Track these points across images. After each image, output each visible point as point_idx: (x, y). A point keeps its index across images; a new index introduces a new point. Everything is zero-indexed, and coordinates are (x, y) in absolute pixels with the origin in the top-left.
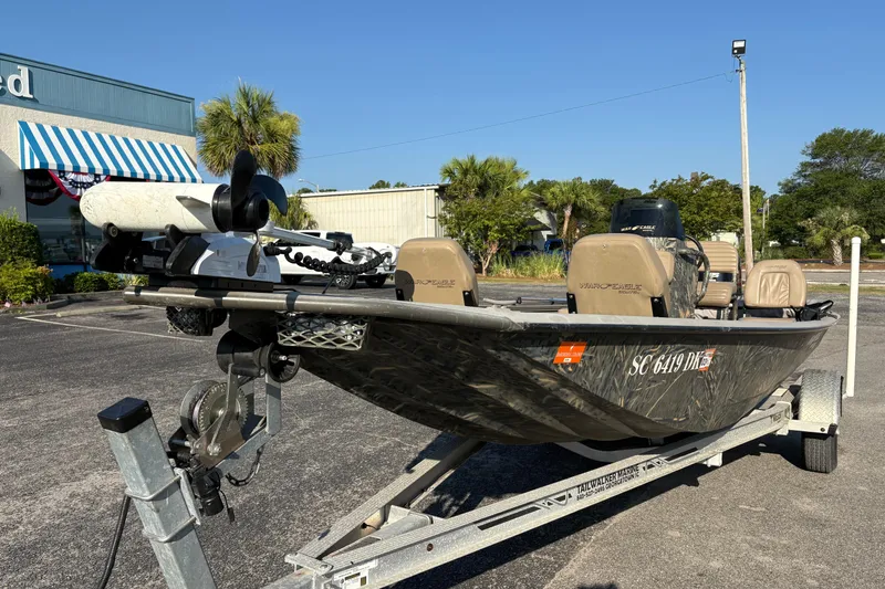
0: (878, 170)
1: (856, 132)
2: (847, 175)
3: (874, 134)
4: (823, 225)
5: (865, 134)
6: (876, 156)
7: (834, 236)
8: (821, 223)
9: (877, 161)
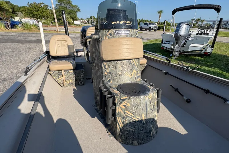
2: (65, 8)
7: (67, 20)
9: (70, 5)
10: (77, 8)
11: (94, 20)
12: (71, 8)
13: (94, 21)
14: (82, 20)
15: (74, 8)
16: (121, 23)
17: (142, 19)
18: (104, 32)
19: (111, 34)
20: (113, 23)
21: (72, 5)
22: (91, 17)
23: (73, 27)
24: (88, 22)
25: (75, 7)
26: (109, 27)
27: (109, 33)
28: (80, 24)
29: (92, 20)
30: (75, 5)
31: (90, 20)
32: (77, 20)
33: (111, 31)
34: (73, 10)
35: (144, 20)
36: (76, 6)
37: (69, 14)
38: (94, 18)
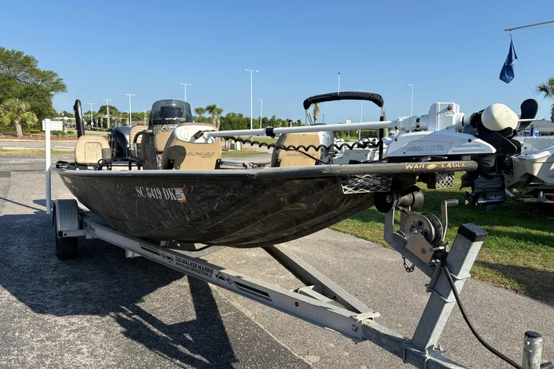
0: (27, 78)
1: (13, 51)
2: (10, 79)
3: (25, 55)
4: (9, 110)
5: (19, 54)
6: (26, 69)
7: (16, 118)
8: (7, 109)
9: (27, 72)
10: (55, 80)
11: (114, 118)
12: (31, 80)
13: (114, 121)
14: (66, 118)
15: (43, 81)
16: (175, 119)
17: (274, 117)
18: (158, 126)
19: (165, 129)
20: (167, 119)
21: (38, 72)
22: (103, 110)
23: (37, 139)
24: (92, 124)
25: (45, 76)
26: (163, 122)
27: (164, 127)
28: (64, 129)
29: (107, 116)
30: (46, 70)
31: (99, 119)
32: (52, 116)
33: (165, 126)
34: (38, 87)
35: (280, 120)
36: (52, 74)
37: (22, 97)
38: (114, 112)
